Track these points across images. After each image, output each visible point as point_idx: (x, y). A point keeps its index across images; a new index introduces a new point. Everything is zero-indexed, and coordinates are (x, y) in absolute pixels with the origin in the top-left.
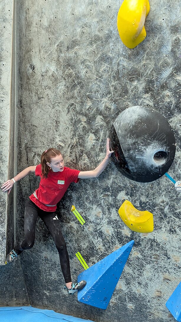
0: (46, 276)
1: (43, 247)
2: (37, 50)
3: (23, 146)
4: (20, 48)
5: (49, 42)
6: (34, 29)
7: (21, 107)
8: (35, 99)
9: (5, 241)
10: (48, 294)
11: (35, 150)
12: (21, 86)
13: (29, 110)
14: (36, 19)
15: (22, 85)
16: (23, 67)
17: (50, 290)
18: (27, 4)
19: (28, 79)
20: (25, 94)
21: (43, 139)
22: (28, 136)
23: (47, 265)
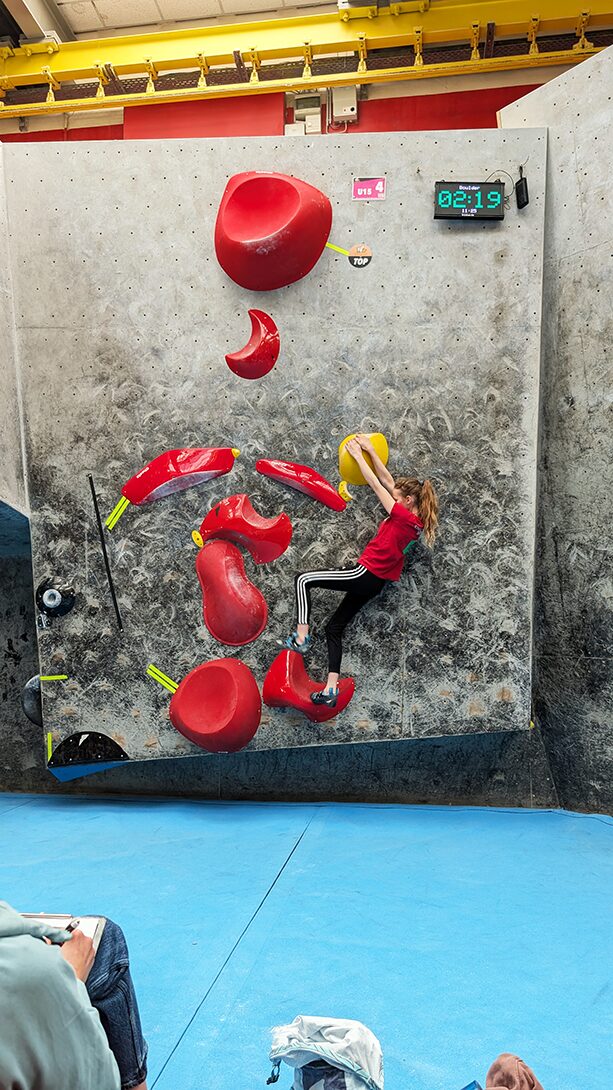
0: (594, 755)
1: (588, 705)
2: (580, 372)
3: (549, 533)
4: (547, 374)
5: (604, 356)
6: (574, 339)
7: (546, 468)
8: (574, 451)
9: (530, 688)
10: (598, 787)
11: (574, 537)
12: (547, 435)
13: (562, 471)
14: (579, 323)
15: (548, 433)
16: (552, 403)
17: (604, 781)
18: (561, 303)
19: (562, 420)
20: (554, 446)
21: (590, 518)
22: (559, 516)
23: (598, 736)
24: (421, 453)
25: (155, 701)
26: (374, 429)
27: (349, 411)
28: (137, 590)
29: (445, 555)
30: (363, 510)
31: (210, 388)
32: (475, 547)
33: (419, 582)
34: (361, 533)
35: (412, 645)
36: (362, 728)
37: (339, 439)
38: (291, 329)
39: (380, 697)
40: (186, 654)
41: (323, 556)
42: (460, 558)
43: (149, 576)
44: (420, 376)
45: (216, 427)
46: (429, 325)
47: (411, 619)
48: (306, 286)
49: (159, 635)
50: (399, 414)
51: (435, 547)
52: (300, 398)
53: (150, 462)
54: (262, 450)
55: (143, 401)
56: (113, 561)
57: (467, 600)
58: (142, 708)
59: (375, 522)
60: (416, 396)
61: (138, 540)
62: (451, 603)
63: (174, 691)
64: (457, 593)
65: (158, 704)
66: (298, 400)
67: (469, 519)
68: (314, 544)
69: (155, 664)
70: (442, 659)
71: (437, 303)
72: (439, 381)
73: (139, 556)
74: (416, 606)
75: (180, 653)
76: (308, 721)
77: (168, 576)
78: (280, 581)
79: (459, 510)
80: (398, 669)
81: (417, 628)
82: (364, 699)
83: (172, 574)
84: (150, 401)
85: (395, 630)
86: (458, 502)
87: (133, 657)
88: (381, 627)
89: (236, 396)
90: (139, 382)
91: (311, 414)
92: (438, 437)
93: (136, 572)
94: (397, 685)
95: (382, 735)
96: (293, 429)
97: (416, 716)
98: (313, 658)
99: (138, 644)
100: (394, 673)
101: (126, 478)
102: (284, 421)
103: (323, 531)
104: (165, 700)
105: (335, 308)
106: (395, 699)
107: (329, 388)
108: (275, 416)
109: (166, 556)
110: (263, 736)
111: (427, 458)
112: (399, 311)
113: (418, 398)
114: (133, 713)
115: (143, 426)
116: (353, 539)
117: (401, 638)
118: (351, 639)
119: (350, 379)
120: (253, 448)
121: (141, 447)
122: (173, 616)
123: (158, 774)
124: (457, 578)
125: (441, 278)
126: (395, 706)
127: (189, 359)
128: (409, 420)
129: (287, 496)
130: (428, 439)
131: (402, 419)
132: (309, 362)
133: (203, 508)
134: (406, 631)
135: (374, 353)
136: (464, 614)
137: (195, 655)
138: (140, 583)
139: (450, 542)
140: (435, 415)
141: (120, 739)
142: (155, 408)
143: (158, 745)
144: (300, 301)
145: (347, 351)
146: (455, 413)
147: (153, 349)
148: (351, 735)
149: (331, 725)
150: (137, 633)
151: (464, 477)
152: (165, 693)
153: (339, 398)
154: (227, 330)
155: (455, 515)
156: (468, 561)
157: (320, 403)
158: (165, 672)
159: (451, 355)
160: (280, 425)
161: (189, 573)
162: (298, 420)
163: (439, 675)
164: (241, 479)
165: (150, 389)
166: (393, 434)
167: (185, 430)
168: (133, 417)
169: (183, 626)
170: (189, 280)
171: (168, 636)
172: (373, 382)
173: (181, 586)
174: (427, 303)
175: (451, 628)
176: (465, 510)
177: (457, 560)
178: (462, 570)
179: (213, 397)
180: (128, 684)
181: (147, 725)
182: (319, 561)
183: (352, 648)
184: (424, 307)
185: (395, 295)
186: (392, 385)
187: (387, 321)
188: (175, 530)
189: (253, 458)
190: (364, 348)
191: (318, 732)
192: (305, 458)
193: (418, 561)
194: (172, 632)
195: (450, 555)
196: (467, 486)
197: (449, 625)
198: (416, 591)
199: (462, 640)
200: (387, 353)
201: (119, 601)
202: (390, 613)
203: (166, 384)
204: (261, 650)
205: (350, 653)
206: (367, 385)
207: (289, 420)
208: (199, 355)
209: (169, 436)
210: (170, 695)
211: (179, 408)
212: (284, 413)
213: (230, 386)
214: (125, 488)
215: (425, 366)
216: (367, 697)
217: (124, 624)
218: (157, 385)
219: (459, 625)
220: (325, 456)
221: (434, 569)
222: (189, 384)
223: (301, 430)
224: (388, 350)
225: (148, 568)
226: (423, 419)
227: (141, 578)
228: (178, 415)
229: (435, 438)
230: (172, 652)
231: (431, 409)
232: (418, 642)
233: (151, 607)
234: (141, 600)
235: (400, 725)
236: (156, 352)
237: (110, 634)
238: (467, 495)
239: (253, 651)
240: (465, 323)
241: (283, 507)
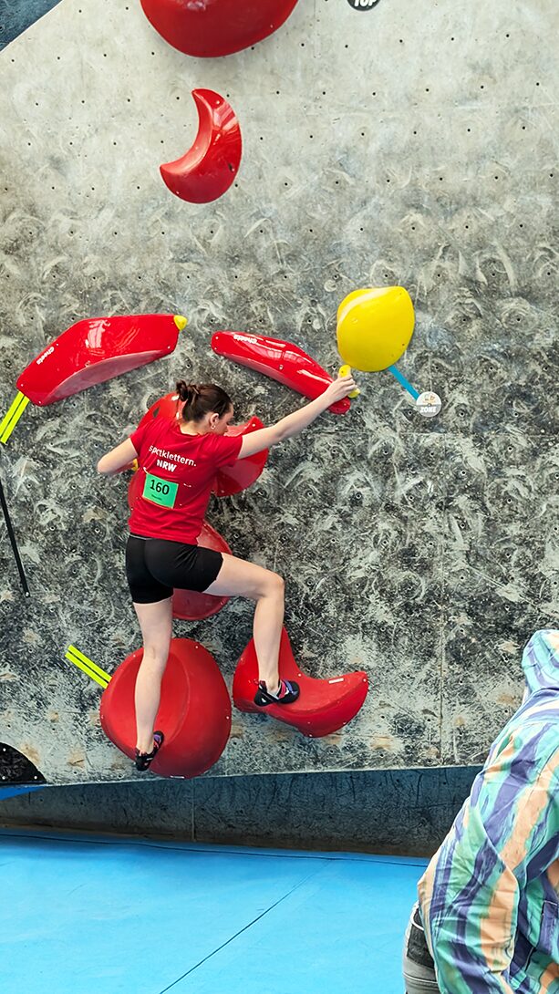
24: (466, 319)
25: (80, 700)
26: (391, 279)
27: (351, 251)
28: (46, 534)
29: (505, 483)
30: (376, 411)
31: (139, 220)
32: (553, 470)
33: (464, 526)
34: (375, 448)
35: (454, 625)
36: (379, 748)
37: (339, 296)
38: (259, 118)
39: (406, 702)
40: (120, 632)
41: (316, 484)
42: (529, 488)
43: (63, 513)
44: (463, 191)
45: (150, 282)
46: (476, 105)
47: (453, 583)
48: (279, 46)
49: (80, 602)
50: (429, 255)
51: (489, 470)
52: (275, 232)
53: (55, 339)
54: (219, 316)
55: (41, 243)
56: (10, 491)
57: (540, 555)
58: (61, 707)
59: (395, 430)
60: (456, 224)
61: (43, 459)
62: (514, 558)
63: (105, 685)
64: (525, 543)
65: (83, 703)
66: (271, 235)
67: (543, 425)
68: (302, 466)
69: (76, 645)
70: (502, 647)
71: (489, 66)
72: (493, 198)
73: (46, 482)
74: (461, 563)
75: (112, 629)
76: (300, 735)
77: (90, 514)
78: (253, 523)
79: (527, 411)
80: (433, 661)
81: (461, 597)
82: (383, 705)
83: (95, 511)
84: (52, 242)
85: (429, 601)
86: (526, 397)
87: (45, 633)
88: (407, 595)
89: (178, 232)
90: (33, 212)
91: (293, 257)
92: (493, 292)
93: (43, 508)
94: (433, 685)
95: (410, 760)
96: (266, 282)
97: (462, 733)
98: (306, 642)
99: (51, 615)
100: (428, 666)
101: (22, 364)
102: (252, 269)
103: (317, 445)
104: (93, 698)
105: (327, 82)
106: (430, 706)
107: (320, 214)
108: (238, 262)
109: (84, 484)
110: (235, 754)
111: (475, 327)
112: (428, 82)
113: (460, 227)
114: (49, 716)
115: (43, 283)
116: (362, 458)
117: (437, 613)
118: (362, 613)
119: (352, 198)
120: (206, 314)
121: (41, 315)
122: (99, 574)
123: (104, 800)
124: (524, 520)
125: (496, 23)
126: (430, 716)
127: (106, 175)
128: (447, 264)
129: (260, 390)
130: (476, 295)
131: (435, 262)
132: (287, 173)
133: (135, 410)
134: (445, 602)
135: (388, 155)
136: (534, 578)
137: (132, 632)
138: (50, 524)
139: (512, 463)
140: (487, 256)
141: (32, 752)
142: (59, 253)
143: (86, 763)
144: (272, 72)
145: (347, 152)
146: (520, 251)
147: (52, 158)
148: (363, 758)
149: (332, 742)
150: (49, 598)
151: (534, 356)
152: (93, 687)
153: (336, 230)
154: (161, 124)
155: (520, 419)
156: (541, 492)
157: (306, 240)
158: (90, 656)
159: (513, 154)
160: (245, 276)
161: (119, 509)
162: (273, 268)
163: (498, 671)
164: (189, 363)
165: (50, 223)
166: (421, 288)
167: (106, 287)
168: (28, 269)
169: (114, 589)
170: (101, 43)
171: (93, 603)
172: (390, 202)
173: (109, 529)
174: (474, 67)
175: (515, 597)
176: (537, 411)
177: (523, 491)
178: (531, 507)
179: (141, 234)
180: (41, 673)
181: (69, 734)
182: (311, 492)
183: (364, 626)
184: (469, 75)
185: (422, 55)
186: (418, 207)
187: (409, 99)
188: (97, 443)
189: (207, 330)
190: (374, 147)
191: (315, 752)
192: (285, 329)
193: (463, 491)
194: (99, 598)
195: (513, 483)
196: (540, 372)
197: (512, 592)
198: (460, 540)
199: (532, 616)
200: (411, 154)
201: (22, 550)
202: (421, 574)
203: (73, 215)
204: (228, 628)
205: (359, 636)
206: (379, 208)
207: (260, 267)
208: (121, 165)
209: (82, 297)
210: (100, 691)
211: (94, 252)
212: (252, 257)
213: (169, 216)
214: (23, 379)
215: (471, 174)
216: (387, 701)
217: (30, 585)
218: (59, 216)
219: (528, 594)
220: (316, 325)
221: (488, 505)
222: (108, 214)
223: (279, 284)
224: (411, 149)
225: (61, 501)
226: (469, 261)
227: (51, 517)
228: (93, 264)
229: (488, 293)
230: (99, 627)
231: (481, 245)
232: (464, 620)
233: (68, 560)
234: (52, 551)
235: (438, 745)
236: (56, 163)
237: (11, 599)
238: (539, 386)
239: (216, 628)
240: (535, 99)
241: (254, 406)
